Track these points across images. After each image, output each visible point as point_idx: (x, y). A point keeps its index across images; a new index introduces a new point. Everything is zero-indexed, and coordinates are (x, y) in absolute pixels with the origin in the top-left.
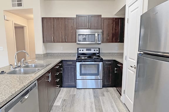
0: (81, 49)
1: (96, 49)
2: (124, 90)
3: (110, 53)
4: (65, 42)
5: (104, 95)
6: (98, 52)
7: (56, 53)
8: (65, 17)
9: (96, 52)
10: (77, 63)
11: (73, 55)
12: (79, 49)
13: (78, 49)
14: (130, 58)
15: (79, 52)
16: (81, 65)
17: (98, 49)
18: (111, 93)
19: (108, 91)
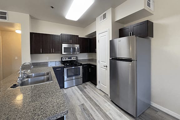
0: (65, 58)
1: (75, 58)
4: (53, 53)
5: (86, 88)
6: (76, 59)
7: (42, 62)
8: (52, 34)
9: (75, 59)
10: (64, 68)
13: (62, 58)
14: (102, 62)
15: (63, 60)
16: (67, 70)
17: (76, 57)
18: (89, 86)
19: (87, 85)
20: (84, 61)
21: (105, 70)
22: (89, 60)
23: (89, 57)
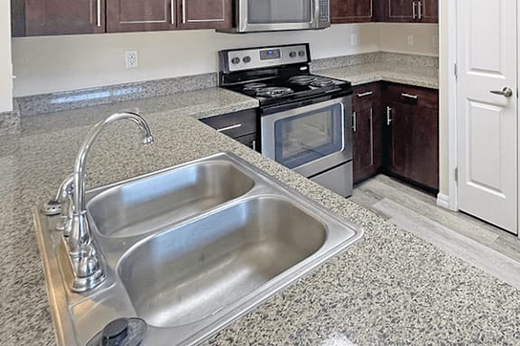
0: (240, 55)
1: (296, 50)
2: (456, 170)
3: (335, 59)
9: (297, 60)
11: (195, 87)
12: (229, 53)
13: (224, 54)
14: (473, 70)
15: (233, 68)
17: (304, 48)
18: (393, 199)
19: (379, 197)
20: (339, 64)
21: (498, 109)
22: (365, 60)
23: (362, 41)
